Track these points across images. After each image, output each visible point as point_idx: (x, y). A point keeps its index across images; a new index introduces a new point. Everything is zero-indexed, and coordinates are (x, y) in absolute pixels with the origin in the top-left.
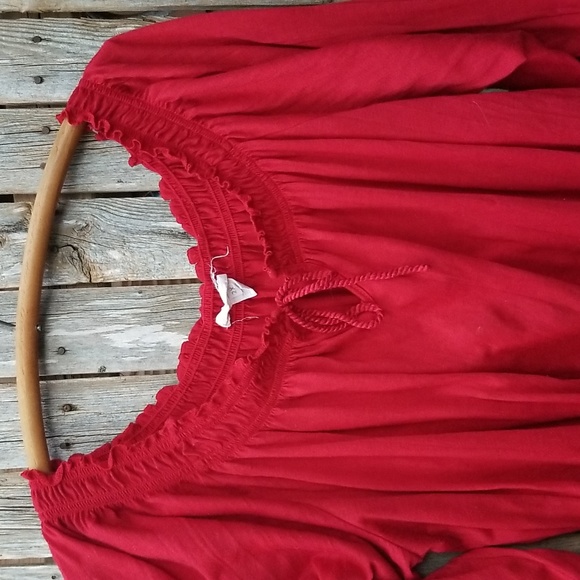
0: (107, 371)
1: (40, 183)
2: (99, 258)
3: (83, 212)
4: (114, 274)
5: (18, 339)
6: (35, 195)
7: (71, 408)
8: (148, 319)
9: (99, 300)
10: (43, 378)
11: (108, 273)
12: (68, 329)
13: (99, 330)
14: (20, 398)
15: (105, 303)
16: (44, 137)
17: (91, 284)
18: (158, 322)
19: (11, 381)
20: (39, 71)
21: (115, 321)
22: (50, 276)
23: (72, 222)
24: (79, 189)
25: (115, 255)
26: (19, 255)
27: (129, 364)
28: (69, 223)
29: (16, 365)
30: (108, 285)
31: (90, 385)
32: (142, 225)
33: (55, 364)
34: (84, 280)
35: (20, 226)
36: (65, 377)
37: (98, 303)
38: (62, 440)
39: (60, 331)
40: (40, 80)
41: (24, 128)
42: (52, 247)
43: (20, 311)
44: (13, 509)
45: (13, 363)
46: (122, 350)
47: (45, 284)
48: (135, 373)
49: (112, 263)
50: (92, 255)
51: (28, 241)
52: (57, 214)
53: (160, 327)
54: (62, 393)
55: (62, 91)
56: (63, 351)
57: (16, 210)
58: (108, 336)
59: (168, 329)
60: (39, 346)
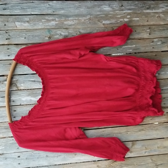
0: (21, 104)
1: (9, 73)
2: (20, 85)
3: (16, 78)
4: (22, 88)
5: (6, 99)
6: (8, 75)
7: (15, 111)
10: (10, 106)
11: (21, 88)
12: (14, 98)
13: (20, 97)
14: (6, 109)
15: (21, 93)
16: (10, 65)
17: (18, 90)
18: (30, 96)
19: (5, 107)
20: (9, 54)
21: (23, 96)
22: (11, 89)
23: (15, 80)
24: (16, 74)
25: (22, 85)
26: (6, 85)
27: (25, 103)
28: (14, 80)
29: (6, 104)
30: (21, 90)
31: (18, 107)
32: (27, 80)
33: (12, 104)
34: (17, 89)
35: (6, 80)
36: (14, 106)
37: (19, 93)
38: (14, 116)
39: (13, 98)
40: (9, 56)
41: (6, 64)
42: (11, 84)
43: (6, 95)
44: (6, 128)
45: (5, 103)
46: (24, 101)
47: (10, 90)
48: (26, 105)
49: (22, 86)
50: (18, 85)
51: (7, 83)
52: (12, 78)
53: (30, 97)
54: (14, 108)
55: (13, 57)
56: (14, 101)
57: (5, 78)
58: (22, 98)
59: (31, 97)
60: (9, 100)
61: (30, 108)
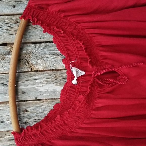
0: (38, 99)
1: (15, 39)
2: (34, 63)
3: (29, 48)
4: (39, 68)
5: (9, 89)
6: (13, 43)
7: (27, 111)
8: (50, 82)
9: (35, 76)
10: (17, 102)
11: (37, 68)
12: (25, 86)
13: (35, 86)
14: (10, 108)
15: (37, 77)
16: (16, 25)
17: (32, 71)
18: (53, 83)
19: (7, 103)
20: (14, 4)
21: (40, 83)
22: (19, 69)
23: (25, 52)
24: (27, 41)
25: (39, 62)
26: (9, 63)
27: (44, 96)
28: (24, 52)
29: (9, 98)
30: (37, 71)
31: (32, 104)
32: (48, 52)
33: (21, 97)
34: (30, 70)
35: (9, 53)
36: (24, 101)
37: (34, 77)
38: (24, 121)
39: (23, 86)
40: (14, 6)
41: (9, 22)
42: (19, 60)
43: (10, 80)
44: (9, 144)
45: (8, 97)
46: (42, 92)
47: (17, 72)
48: (46, 99)
49: (39, 65)
50: (32, 62)
51: (12, 58)
52: (21, 49)
53: (54, 85)
54: (24, 106)
55: (21, 10)
56: (23, 93)
57: (8, 48)
58: (38, 88)
59: (56, 85)
60: (16, 91)
61: (50, 107)
